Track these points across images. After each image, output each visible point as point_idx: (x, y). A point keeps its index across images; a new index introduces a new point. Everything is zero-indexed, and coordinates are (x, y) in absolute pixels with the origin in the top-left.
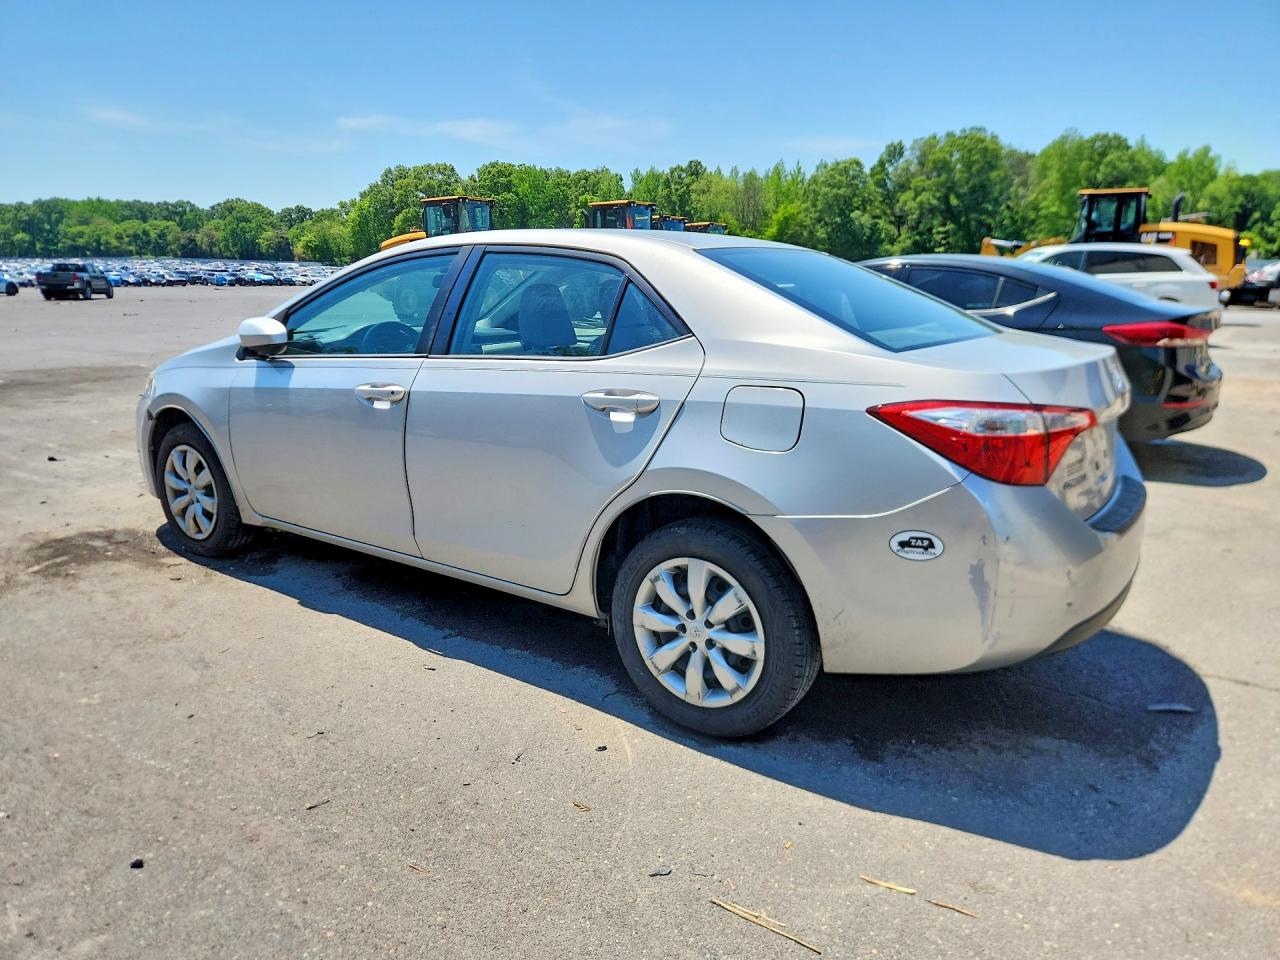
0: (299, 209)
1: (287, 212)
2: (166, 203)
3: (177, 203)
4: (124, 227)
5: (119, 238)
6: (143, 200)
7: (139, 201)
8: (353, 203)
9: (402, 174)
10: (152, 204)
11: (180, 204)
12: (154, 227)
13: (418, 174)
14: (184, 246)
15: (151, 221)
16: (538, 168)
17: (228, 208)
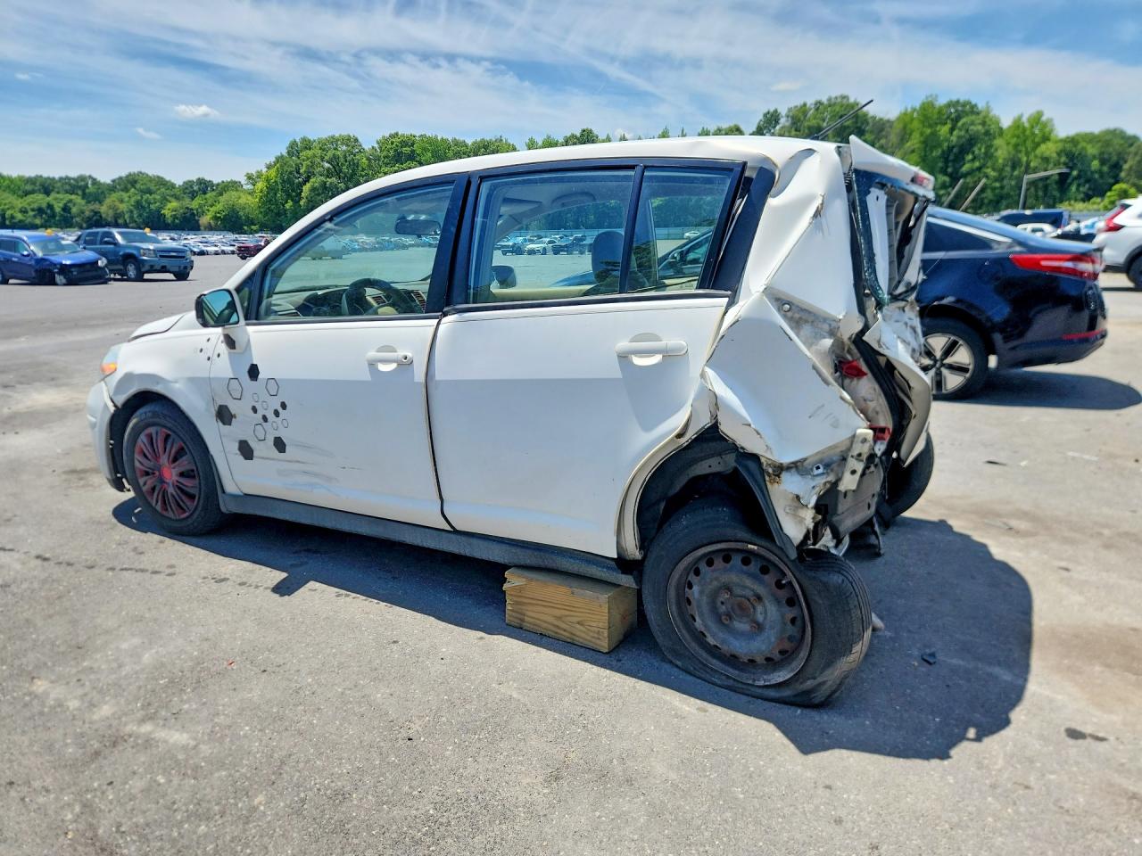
0: (201, 182)
1: (189, 184)
2: (67, 178)
3: (78, 177)
4: (28, 201)
5: (24, 211)
6: (45, 175)
7: (41, 176)
8: (259, 175)
9: (307, 145)
10: (54, 179)
11: (82, 178)
12: (57, 201)
13: (324, 145)
14: (89, 219)
15: (53, 195)
16: (439, 138)
17: (130, 182)
